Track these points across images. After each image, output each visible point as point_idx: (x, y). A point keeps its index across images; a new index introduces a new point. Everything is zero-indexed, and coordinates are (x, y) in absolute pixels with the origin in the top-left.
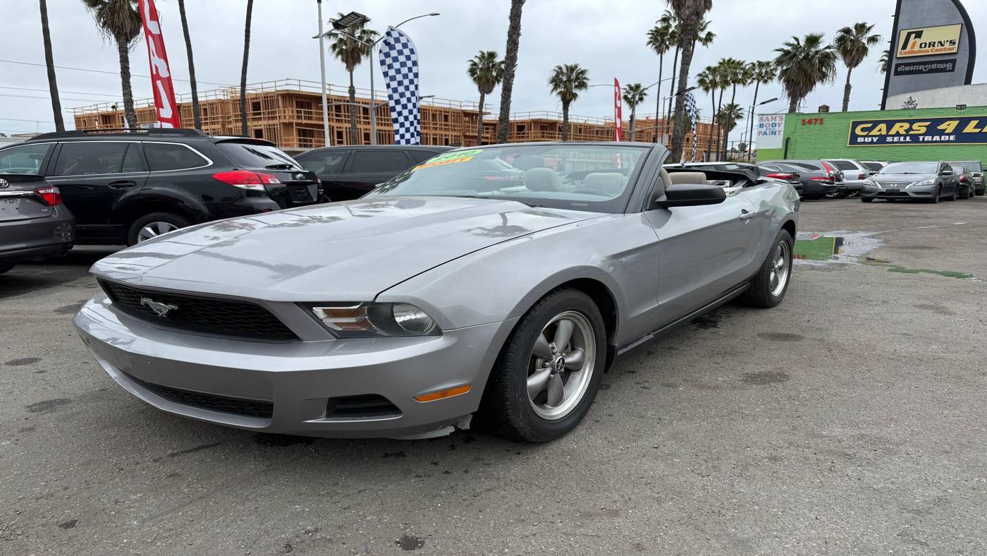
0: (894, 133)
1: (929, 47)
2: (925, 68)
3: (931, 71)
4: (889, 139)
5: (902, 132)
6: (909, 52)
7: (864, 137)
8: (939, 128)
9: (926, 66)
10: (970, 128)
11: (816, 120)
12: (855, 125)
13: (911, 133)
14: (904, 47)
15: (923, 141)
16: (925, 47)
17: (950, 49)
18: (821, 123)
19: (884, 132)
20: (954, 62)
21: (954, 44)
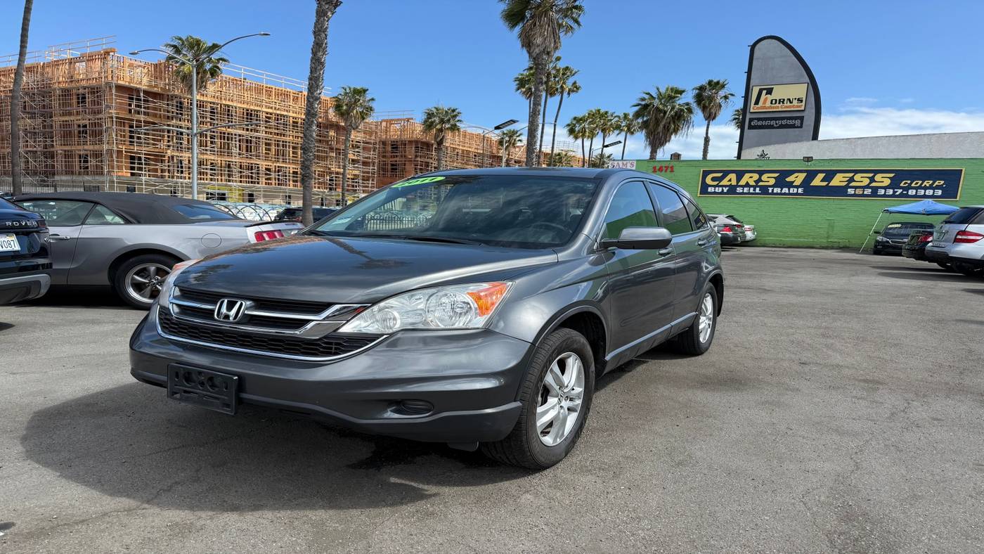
0: (744, 184)
1: (779, 103)
2: (776, 124)
3: (782, 127)
4: (739, 190)
5: (752, 183)
6: (762, 108)
7: (715, 186)
8: (788, 179)
9: (777, 122)
10: (817, 181)
11: (667, 167)
12: (706, 174)
13: (761, 184)
14: (757, 102)
15: (773, 193)
16: (776, 103)
17: (798, 107)
18: (672, 171)
19: (734, 182)
20: (802, 118)
21: (802, 101)
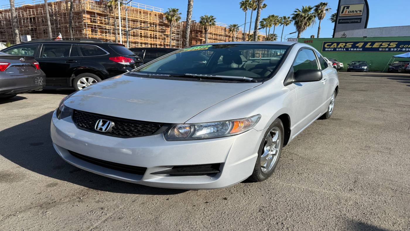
0: (339, 47)
1: (352, 12)
2: (350, 21)
3: (352, 22)
4: (337, 49)
5: (342, 47)
6: (344, 15)
7: (328, 48)
8: (356, 45)
10: (368, 46)
11: (310, 41)
13: (346, 47)
14: (342, 12)
15: (350, 51)
16: (350, 12)
17: (359, 14)
18: (312, 42)
19: (336, 47)
20: (361, 19)
21: (361, 12)
